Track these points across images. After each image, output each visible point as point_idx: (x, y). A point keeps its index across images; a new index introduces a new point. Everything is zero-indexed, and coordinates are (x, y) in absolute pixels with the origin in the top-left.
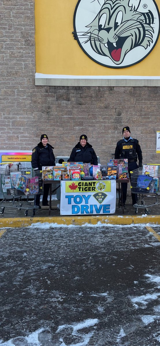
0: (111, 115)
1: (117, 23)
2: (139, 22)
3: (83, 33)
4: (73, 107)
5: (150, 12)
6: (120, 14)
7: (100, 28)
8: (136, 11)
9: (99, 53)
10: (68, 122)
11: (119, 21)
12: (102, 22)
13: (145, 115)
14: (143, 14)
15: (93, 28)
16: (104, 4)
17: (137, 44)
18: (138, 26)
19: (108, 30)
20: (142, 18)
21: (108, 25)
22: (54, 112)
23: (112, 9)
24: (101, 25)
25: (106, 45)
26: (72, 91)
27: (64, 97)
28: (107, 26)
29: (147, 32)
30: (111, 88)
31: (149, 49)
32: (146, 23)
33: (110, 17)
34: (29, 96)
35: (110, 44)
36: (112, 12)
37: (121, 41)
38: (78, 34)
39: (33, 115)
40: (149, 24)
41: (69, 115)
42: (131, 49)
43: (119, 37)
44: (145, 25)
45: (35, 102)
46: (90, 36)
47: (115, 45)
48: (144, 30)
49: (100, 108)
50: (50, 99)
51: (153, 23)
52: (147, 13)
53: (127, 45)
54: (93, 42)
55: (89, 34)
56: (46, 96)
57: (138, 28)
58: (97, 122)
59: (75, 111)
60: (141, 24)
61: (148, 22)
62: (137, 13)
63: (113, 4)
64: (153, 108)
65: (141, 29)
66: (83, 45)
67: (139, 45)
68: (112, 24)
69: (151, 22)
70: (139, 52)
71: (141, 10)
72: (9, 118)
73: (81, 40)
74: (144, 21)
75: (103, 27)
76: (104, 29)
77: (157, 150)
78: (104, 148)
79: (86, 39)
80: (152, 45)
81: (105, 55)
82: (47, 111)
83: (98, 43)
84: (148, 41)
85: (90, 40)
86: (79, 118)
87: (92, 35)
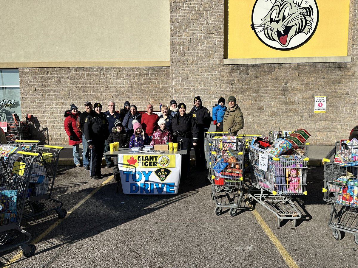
0: (280, 84)
1: (285, 16)
2: (302, 14)
3: (258, 25)
4: (251, 79)
5: (310, 6)
6: (287, 9)
7: (272, 20)
8: (300, 6)
9: (271, 39)
10: (247, 90)
11: (286, 14)
12: (273, 16)
13: (306, 84)
14: (305, 8)
15: (266, 21)
16: (275, 2)
17: (300, 31)
18: (301, 18)
19: (278, 22)
20: (305, 11)
21: (278, 17)
22: (236, 83)
23: (281, 6)
24: (272, 18)
25: (276, 33)
26: (251, 68)
27: (245, 72)
28: (277, 19)
29: (308, 22)
30: (280, 65)
31: (309, 34)
32: (307, 15)
33: (280, 12)
34: (219, 73)
35: (279, 32)
36: (281, 8)
37: (287, 29)
38: (255, 26)
39: (221, 86)
40: (310, 16)
41: (248, 85)
42: (295, 35)
44: (306, 17)
45: (223, 76)
46: (264, 27)
47: (282, 32)
48: (306, 20)
49: (272, 79)
50: (234, 74)
51: (312, 15)
52: (308, 8)
53: (292, 32)
54: (266, 31)
55: (263, 26)
56: (231, 72)
57: (301, 19)
58: (269, 90)
59: (252, 82)
60: (303, 15)
61: (309, 14)
62: (300, 7)
63: (282, 2)
64: (313, 79)
65: (304, 20)
66: (258, 33)
67: (302, 32)
68: (281, 17)
69: (311, 14)
70: (302, 37)
71: (304, 5)
72: (204, 89)
73: (257, 30)
74: (306, 13)
75: (273, 20)
76: (274, 21)
77: (315, 110)
78: (273, 109)
79: (261, 29)
80: (311, 31)
81: (275, 40)
82: (232, 82)
83: (269, 32)
84: (309, 28)
85: (264, 29)
86: (255, 87)
87: (265, 26)
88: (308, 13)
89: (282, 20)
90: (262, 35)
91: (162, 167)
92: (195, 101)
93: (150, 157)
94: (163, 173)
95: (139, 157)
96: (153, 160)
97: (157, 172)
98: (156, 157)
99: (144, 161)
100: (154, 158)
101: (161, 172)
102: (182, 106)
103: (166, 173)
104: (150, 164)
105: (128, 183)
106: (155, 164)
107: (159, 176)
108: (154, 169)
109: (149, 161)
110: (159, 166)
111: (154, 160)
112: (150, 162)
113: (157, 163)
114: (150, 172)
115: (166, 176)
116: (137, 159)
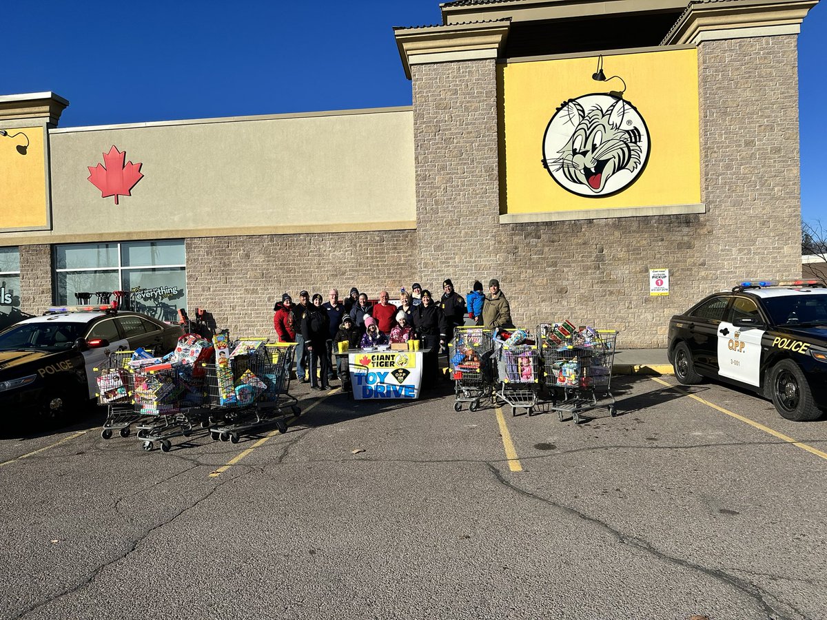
0: (591, 252)
1: (596, 145)
2: (623, 141)
3: (553, 161)
4: (544, 246)
5: (636, 128)
6: (599, 134)
7: (575, 152)
8: (618, 129)
9: (574, 181)
10: (538, 263)
11: (597, 142)
12: (577, 146)
13: (634, 250)
14: (628, 132)
15: (566, 153)
16: (579, 125)
17: (621, 167)
18: (621, 146)
19: (584, 154)
20: (627, 136)
21: (585, 147)
22: (521, 252)
23: (588, 129)
24: (576, 149)
25: (582, 171)
26: (543, 227)
27: (533, 234)
28: (583, 150)
29: (632, 152)
30: (590, 221)
31: (636, 171)
32: (631, 142)
33: (587, 139)
34: (493, 236)
35: (587, 170)
36: (588, 132)
37: (601, 165)
38: (548, 161)
39: (498, 257)
40: (635, 143)
41: (539, 254)
42: (614, 173)
43: (598, 161)
44: (630, 144)
45: (500, 242)
46: (563, 163)
47: (593, 170)
48: (629, 150)
49: (577, 244)
50: (516, 238)
51: (640, 141)
52: (632, 131)
53: (608, 169)
54: (566, 169)
55: (561, 161)
56: (512, 235)
57: (621, 148)
58: (574, 262)
59: (546, 249)
60: (625, 143)
61: (633, 140)
62: (619, 131)
63: (590, 123)
64: (644, 242)
65: (626, 150)
66: (554, 173)
67: (624, 168)
68: (589, 147)
69: (638, 140)
70: (624, 176)
71: (625, 127)
72: (471, 262)
73: (552, 169)
74: (629, 139)
75: (578, 151)
76: (579, 153)
77: (651, 292)
78: (582, 291)
79: (558, 167)
80: (640, 167)
81: (581, 183)
82: (515, 250)
83: (572, 170)
84: (635, 162)
85: (563, 167)
86: (552, 258)
87: (565, 161)
88: (633, 138)
89: (590, 152)
90: (559, 175)
91: (400, 367)
92: (444, 286)
93: (386, 356)
94: (401, 374)
95: (373, 356)
96: (389, 359)
97: (394, 373)
98: (393, 356)
99: (379, 361)
100: (391, 358)
101: (399, 373)
102: (426, 294)
103: (404, 374)
104: (386, 364)
105: (361, 386)
106: (392, 364)
107: (397, 378)
108: (391, 369)
109: (384, 361)
110: (396, 367)
111: (391, 360)
112: (386, 362)
113: (394, 362)
114: (386, 374)
115: (405, 378)
116: (371, 358)
